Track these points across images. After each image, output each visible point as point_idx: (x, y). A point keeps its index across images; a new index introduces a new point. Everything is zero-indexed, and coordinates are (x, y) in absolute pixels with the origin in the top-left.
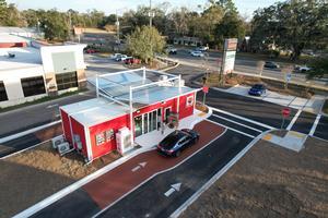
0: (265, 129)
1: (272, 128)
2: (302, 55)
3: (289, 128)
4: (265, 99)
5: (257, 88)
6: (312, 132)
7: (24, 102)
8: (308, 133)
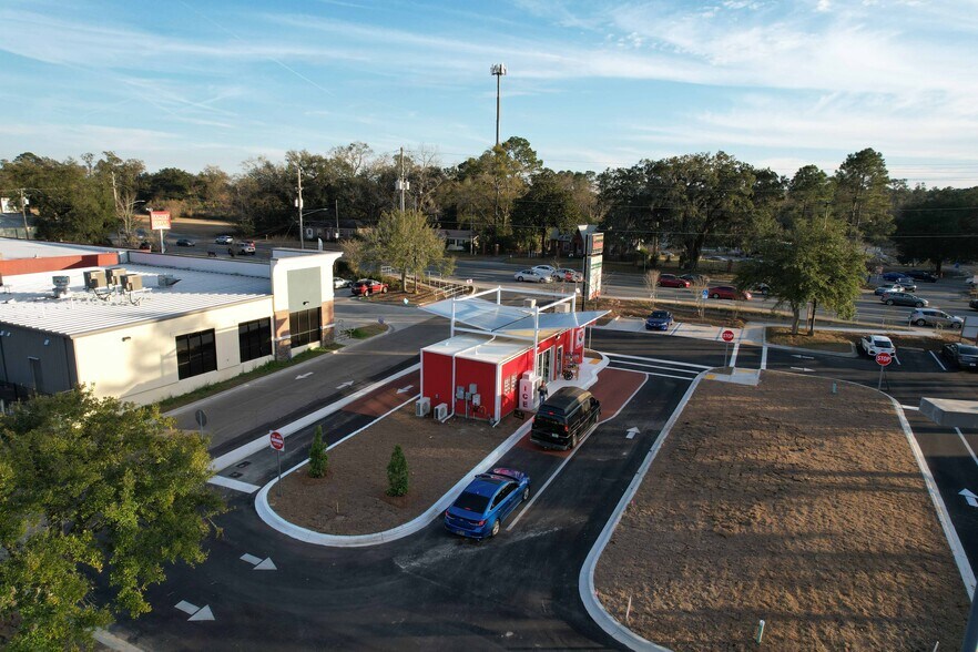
0: (701, 370)
1: (711, 368)
2: (701, 259)
3: (732, 364)
4: (677, 334)
5: (658, 317)
6: (764, 364)
7: (236, 373)
8: (759, 367)
